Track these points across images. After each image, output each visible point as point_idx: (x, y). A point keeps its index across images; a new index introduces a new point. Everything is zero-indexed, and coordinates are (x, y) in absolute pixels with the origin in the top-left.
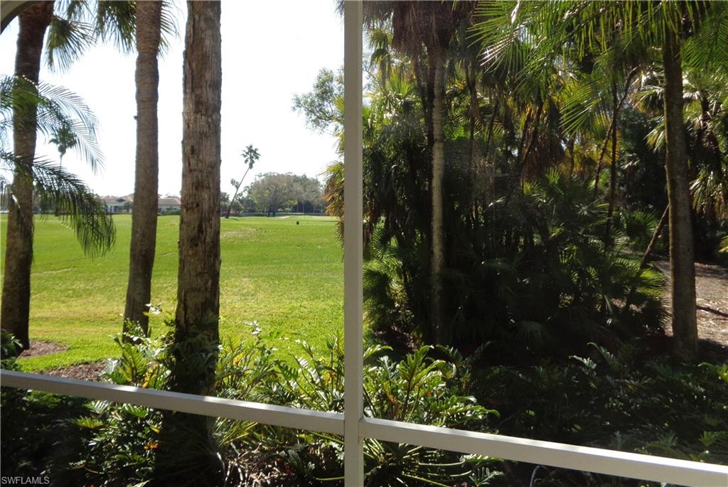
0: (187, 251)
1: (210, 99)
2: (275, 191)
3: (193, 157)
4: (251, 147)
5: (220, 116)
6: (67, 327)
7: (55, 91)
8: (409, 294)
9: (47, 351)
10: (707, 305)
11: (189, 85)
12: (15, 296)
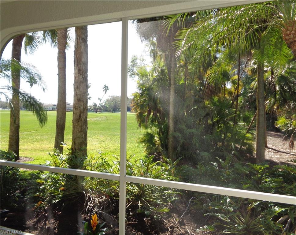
0: (76, 123)
1: (83, 68)
2: (115, 103)
3: (77, 90)
4: (106, 85)
5: (87, 75)
6: (34, 152)
7: (27, 64)
8: (161, 142)
9: (26, 161)
10: (273, 147)
11: (76, 63)
12: (14, 140)
